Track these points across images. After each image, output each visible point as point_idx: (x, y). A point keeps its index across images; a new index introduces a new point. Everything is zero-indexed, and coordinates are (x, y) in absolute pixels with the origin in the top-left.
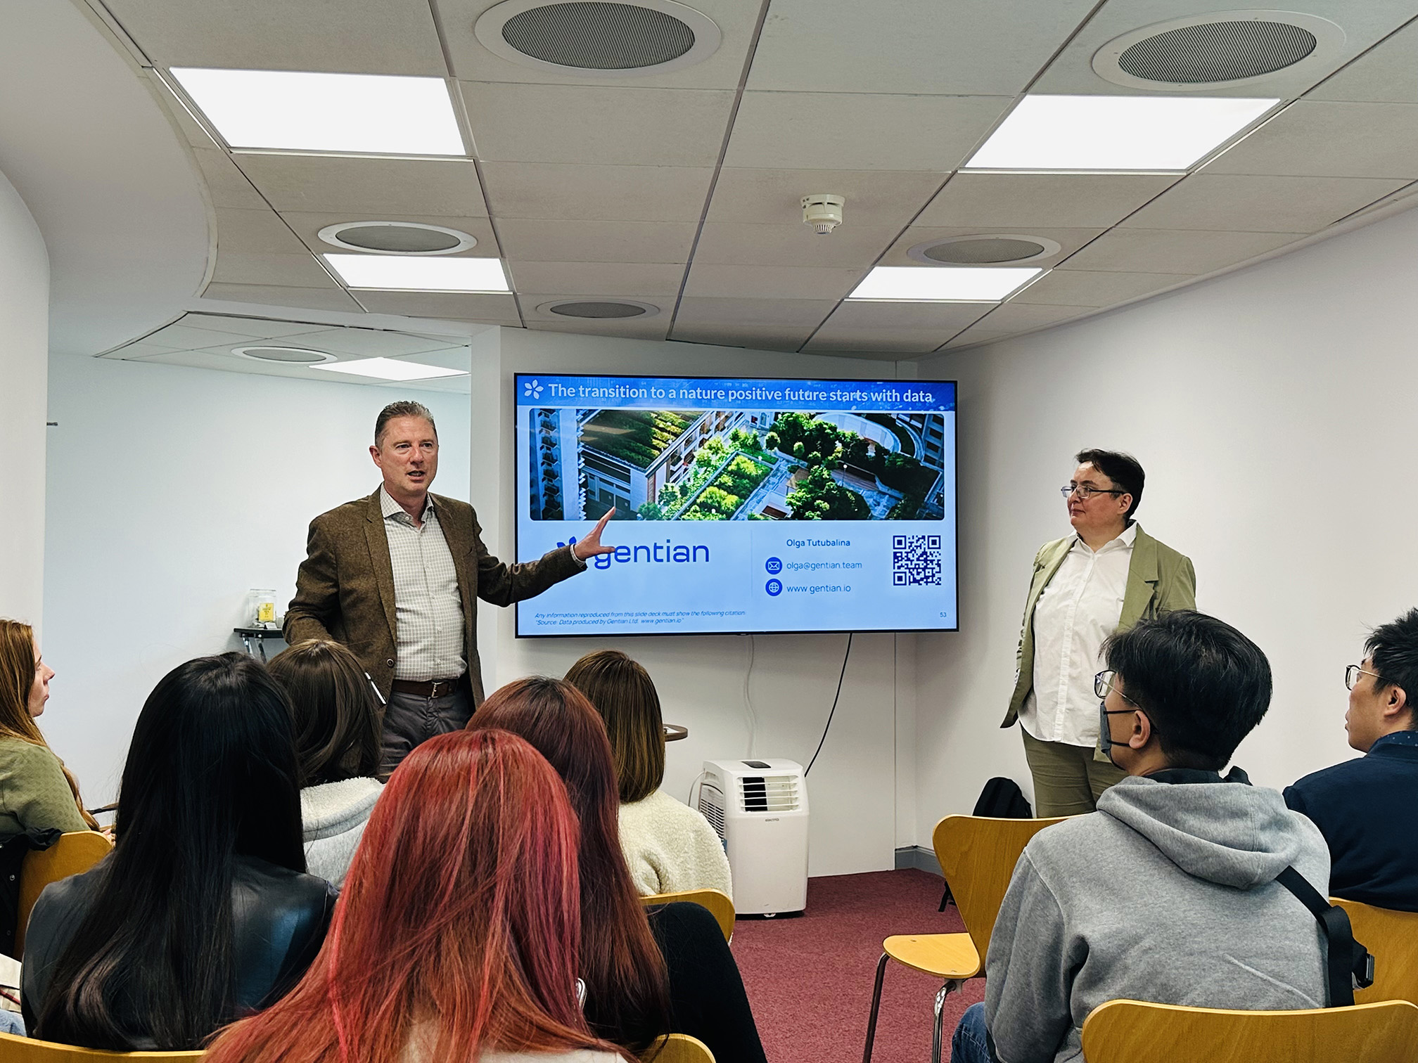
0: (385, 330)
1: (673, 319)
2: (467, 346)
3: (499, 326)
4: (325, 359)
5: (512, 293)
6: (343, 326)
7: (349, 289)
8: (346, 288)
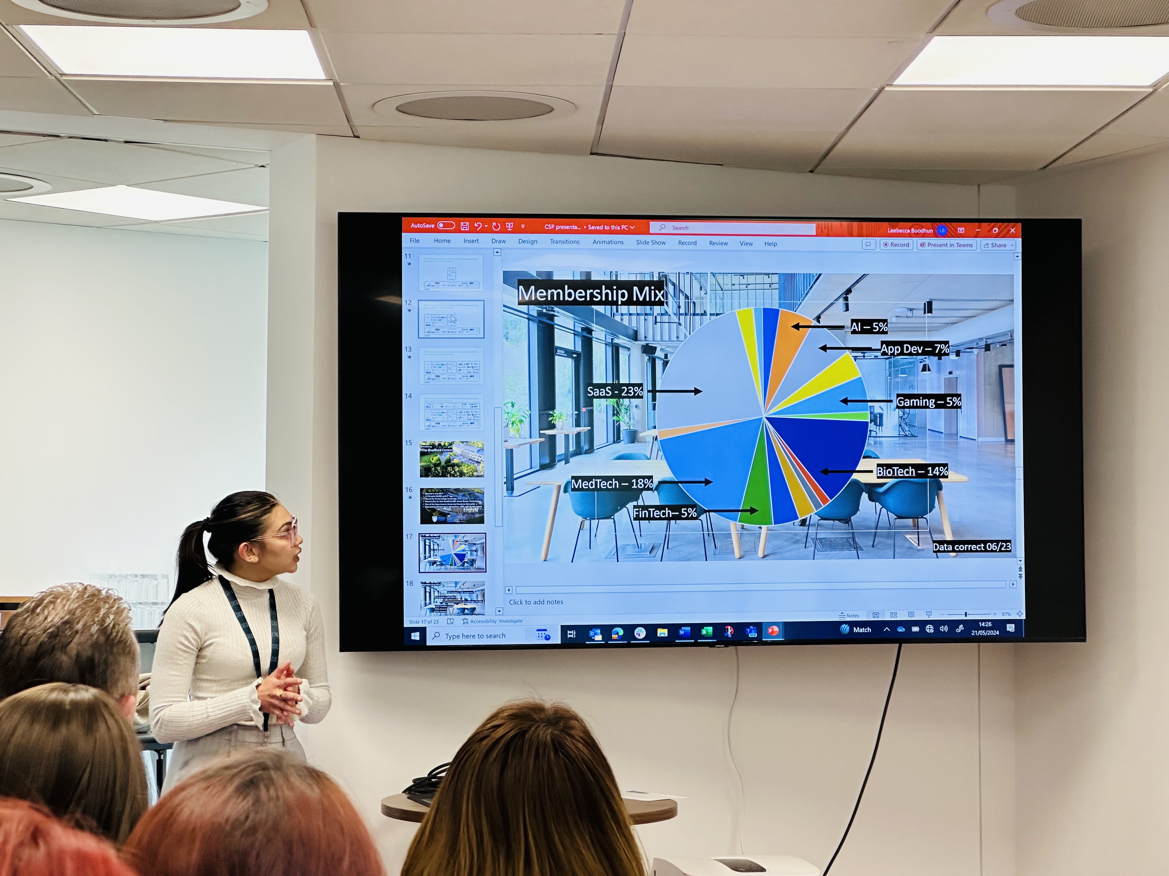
0: (126, 142)
1: (602, 121)
2: (263, 166)
3: (314, 136)
4: (32, 187)
5: (331, 83)
6: (58, 136)
7: (64, 78)
8: (59, 77)
